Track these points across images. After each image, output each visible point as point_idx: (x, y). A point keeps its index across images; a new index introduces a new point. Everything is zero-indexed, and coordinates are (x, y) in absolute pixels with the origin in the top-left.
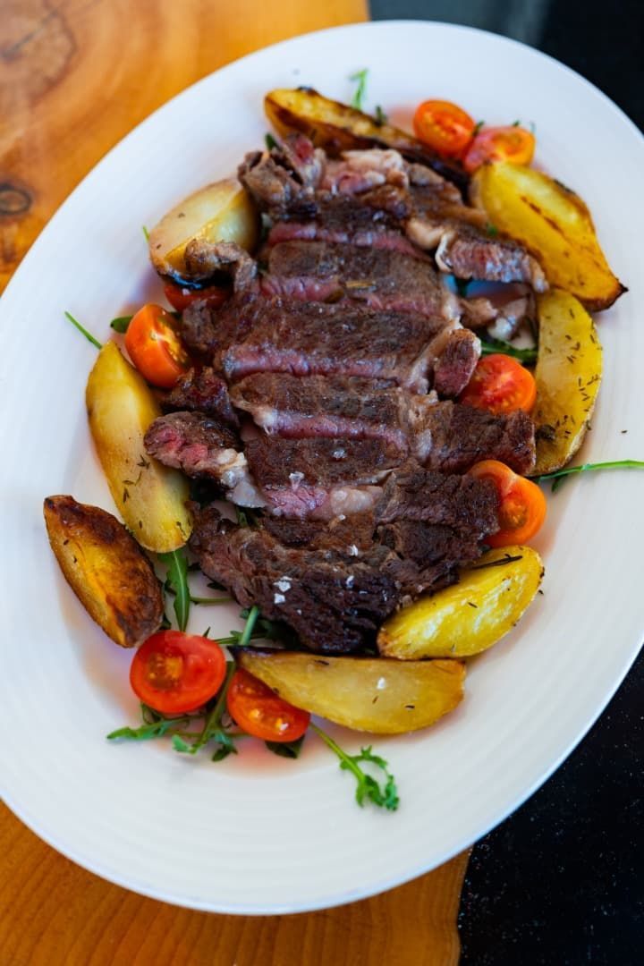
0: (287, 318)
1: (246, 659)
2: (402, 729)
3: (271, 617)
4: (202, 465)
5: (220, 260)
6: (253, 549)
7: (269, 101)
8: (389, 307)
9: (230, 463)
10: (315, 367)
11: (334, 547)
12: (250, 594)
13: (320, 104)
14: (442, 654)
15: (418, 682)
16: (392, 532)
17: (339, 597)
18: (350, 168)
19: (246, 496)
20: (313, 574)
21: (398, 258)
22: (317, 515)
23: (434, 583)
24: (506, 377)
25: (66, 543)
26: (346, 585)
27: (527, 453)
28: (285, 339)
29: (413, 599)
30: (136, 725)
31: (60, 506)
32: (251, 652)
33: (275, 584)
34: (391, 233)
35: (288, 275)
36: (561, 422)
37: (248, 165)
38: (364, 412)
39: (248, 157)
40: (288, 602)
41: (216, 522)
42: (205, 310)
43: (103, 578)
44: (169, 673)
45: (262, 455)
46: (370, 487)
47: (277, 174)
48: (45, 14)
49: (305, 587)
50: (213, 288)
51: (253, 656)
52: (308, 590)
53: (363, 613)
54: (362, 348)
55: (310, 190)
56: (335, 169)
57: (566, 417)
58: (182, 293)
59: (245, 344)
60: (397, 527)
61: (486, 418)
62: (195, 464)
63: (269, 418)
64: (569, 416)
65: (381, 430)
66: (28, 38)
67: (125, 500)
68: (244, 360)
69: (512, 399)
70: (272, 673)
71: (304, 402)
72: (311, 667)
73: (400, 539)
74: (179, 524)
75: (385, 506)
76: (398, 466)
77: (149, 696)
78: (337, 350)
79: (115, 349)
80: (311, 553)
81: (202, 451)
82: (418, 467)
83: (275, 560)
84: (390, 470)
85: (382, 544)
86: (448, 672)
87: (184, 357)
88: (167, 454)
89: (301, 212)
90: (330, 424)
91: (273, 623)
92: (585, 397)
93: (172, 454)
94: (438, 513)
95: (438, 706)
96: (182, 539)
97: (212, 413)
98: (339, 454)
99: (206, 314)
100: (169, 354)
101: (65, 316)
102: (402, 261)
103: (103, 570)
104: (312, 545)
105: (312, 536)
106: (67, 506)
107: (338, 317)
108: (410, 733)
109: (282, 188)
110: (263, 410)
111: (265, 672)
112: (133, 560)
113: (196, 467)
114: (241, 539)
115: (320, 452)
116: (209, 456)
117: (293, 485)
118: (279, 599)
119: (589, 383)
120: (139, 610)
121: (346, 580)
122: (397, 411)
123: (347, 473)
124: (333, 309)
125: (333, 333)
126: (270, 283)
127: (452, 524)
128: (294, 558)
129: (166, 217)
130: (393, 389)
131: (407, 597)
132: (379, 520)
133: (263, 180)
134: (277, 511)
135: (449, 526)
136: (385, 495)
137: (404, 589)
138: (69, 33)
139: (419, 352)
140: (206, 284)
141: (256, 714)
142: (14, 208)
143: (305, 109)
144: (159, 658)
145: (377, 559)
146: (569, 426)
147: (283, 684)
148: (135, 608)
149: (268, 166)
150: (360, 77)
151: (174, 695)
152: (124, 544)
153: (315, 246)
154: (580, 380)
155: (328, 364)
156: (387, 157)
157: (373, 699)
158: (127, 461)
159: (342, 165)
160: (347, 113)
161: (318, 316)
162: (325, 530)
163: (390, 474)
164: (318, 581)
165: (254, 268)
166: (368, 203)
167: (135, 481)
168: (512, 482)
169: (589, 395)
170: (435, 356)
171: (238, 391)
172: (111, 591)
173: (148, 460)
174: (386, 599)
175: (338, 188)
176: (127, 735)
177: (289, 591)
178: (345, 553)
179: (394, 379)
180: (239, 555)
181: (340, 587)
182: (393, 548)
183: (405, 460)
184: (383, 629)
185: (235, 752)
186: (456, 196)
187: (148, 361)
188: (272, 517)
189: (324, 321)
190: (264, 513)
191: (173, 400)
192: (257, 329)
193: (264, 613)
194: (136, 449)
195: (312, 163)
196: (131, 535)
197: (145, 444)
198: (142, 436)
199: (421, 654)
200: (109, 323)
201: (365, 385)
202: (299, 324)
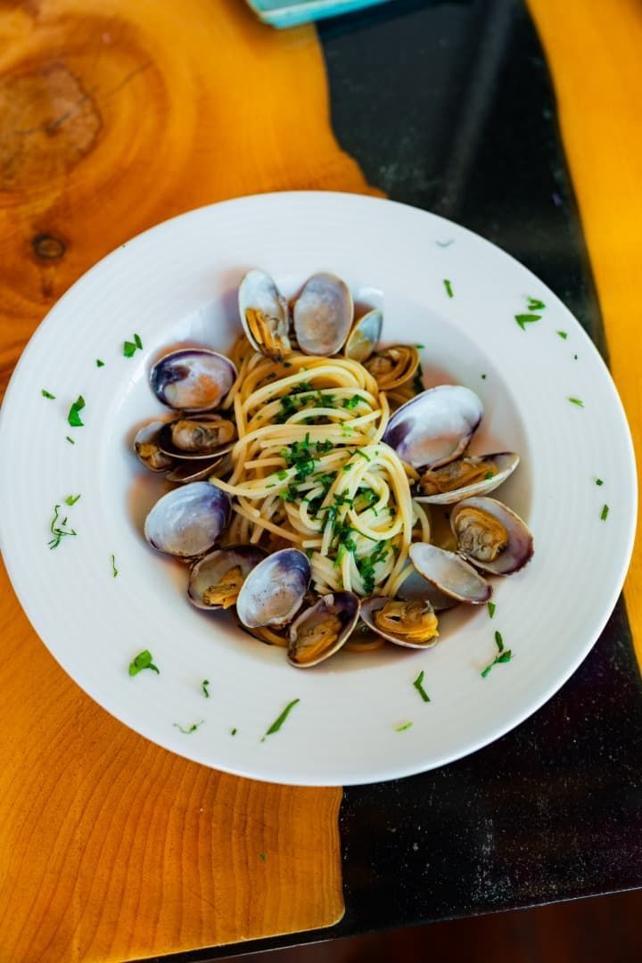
48: (80, 96)
66: (67, 116)
138: (96, 112)
142: (53, 253)
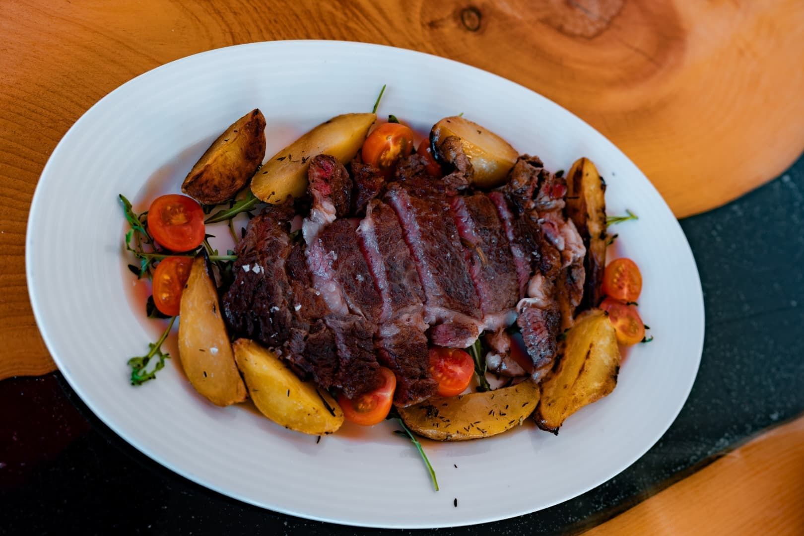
0: (438, 217)
1: (200, 261)
2: (189, 375)
3: (234, 269)
4: (316, 193)
5: (455, 160)
6: (275, 246)
7: (583, 161)
8: (476, 281)
9: (325, 210)
10: (414, 246)
11: (296, 295)
12: (244, 251)
13: (599, 196)
14: (249, 385)
15: (223, 373)
16: (321, 329)
17: (262, 306)
18: (560, 226)
19: (309, 230)
20: (271, 284)
21: (514, 277)
22: (315, 279)
23: (296, 365)
24: (459, 370)
25: (236, 131)
26: (271, 308)
27: (411, 399)
28: (422, 221)
29: (281, 356)
30: (134, 210)
31: (257, 120)
32: (206, 263)
33: (256, 264)
34: (528, 266)
35: (469, 209)
36: (443, 419)
37: (530, 159)
38: (396, 285)
39: (535, 158)
40: (247, 274)
41: (285, 218)
42: (422, 166)
43: (221, 159)
44: (174, 218)
45: (339, 229)
46: (346, 305)
47: (531, 179)
48: (607, 18)
49: (260, 283)
50: (439, 166)
51: (204, 265)
52: (259, 285)
53: (257, 325)
54: (438, 270)
55: (533, 205)
56: (555, 217)
57: (448, 421)
58: (427, 148)
59: (409, 197)
60: (325, 331)
61: (423, 365)
62: (315, 188)
63: (366, 227)
64: (450, 423)
65: (387, 300)
66: (587, 11)
67: (278, 159)
68: (400, 200)
69: (444, 378)
70: (197, 280)
71: (387, 246)
72: (210, 302)
73: (318, 334)
74: (273, 193)
75: (337, 319)
76: (368, 319)
77: (155, 210)
78: (431, 255)
79: (373, 120)
80: (287, 282)
81: (327, 190)
82: (373, 333)
83: (274, 261)
84: (363, 315)
85: (310, 326)
86: (237, 391)
87: (387, 163)
88: (315, 170)
89: (515, 202)
90: (379, 267)
91: (231, 271)
92: (467, 428)
93: (317, 174)
94: (345, 353)
95: (212, 391)
96: (264, 197)
97: (355, 192)
98: (360, 278)
99: (420, 167)
100: (382, 152)
101: (383, 86)
102: (513, 280)
103: (226, 158)
104: (293, 281)
105: (299, 279)
106: (258, 124)
107: (453, 250)
108: (189, 383)
109: (523, 184)
110: (369, 221)
111: (197, 276)
112: (241, 176)
113: (313, 189)
114: (279, 236)
115: (357, 266)
116: (325, 197)
117: (327, 255)
118: (246, 268)
119: (478, 429)
120: (208, 187)
121: (275, 306)
122: (405, 306)
123: (349, 287)
124: (457, 244)
125: (441, 249)
126: (459, 200)
127: (341, 365)
128: (279, 272)
129: (474, 124)
130: (420, 301)
131: (280, 352)
132: (326, 318)
133: (524, 171)
134: (307, 252)
135: (339, 364)
136: (344, 316)
137: (285, 349)
139: (452, 308)
140: (440, 161)
141: (167, 277)
142: (468, 23)
143: (589, 187)
144: (182, 209)
145: (298, 325)
146: (443, 425)
147: (192, 290)
148: (208, 184)
149: (535, 171)
150: (631, 216)
151: (161, 224)
152: (248, 167)
153: (496, 220)
154: (478, 422)
155: (420, 253)
156: (579, 247)
157: (202, 349)
158: (303, 152)
159: (561, 221)
160: (601, 214)
161: (448, 236)
162: (306, 286)
163: (360, 315)
164: (267, 289)
165: (464, 187)
166: (542, 245)
167: (292, 160)
168: (384, 394)
169: (469, 430)
170: (453, 319)
171: (377, 203)
172: (214, 167)
173: (308, 161)
174: (272, 336)
175: (543, 223)
176: (127, 207)
177: (254, 273)
178: (295, 303)
179: (427, 299)
180: (268, 237)
181: (269, 304)
182: (310, 332)
183: (373, 322)
184: (251, 341)
185: (139, 278)
186: (576, 303)
187: (373, 141)
188: (303, 252)
189: (447, 241)
190: (304, 246)
191: (354, 165)
192: (422, 201)
193: (235, 263)
194: (313, 153)
195: (551, 200)
196: (257, 170)
197: (317, 157)
198: (322, 153)
199: (243, 370)
200: (390, 114)
201: (414, 281)
202: (438, 227)
